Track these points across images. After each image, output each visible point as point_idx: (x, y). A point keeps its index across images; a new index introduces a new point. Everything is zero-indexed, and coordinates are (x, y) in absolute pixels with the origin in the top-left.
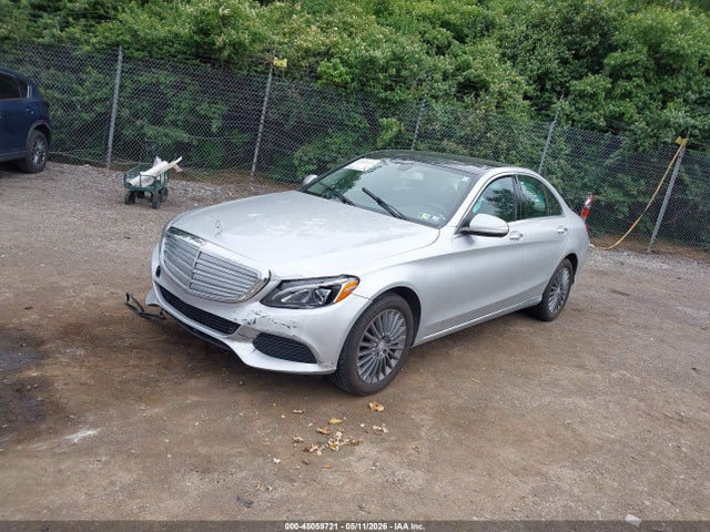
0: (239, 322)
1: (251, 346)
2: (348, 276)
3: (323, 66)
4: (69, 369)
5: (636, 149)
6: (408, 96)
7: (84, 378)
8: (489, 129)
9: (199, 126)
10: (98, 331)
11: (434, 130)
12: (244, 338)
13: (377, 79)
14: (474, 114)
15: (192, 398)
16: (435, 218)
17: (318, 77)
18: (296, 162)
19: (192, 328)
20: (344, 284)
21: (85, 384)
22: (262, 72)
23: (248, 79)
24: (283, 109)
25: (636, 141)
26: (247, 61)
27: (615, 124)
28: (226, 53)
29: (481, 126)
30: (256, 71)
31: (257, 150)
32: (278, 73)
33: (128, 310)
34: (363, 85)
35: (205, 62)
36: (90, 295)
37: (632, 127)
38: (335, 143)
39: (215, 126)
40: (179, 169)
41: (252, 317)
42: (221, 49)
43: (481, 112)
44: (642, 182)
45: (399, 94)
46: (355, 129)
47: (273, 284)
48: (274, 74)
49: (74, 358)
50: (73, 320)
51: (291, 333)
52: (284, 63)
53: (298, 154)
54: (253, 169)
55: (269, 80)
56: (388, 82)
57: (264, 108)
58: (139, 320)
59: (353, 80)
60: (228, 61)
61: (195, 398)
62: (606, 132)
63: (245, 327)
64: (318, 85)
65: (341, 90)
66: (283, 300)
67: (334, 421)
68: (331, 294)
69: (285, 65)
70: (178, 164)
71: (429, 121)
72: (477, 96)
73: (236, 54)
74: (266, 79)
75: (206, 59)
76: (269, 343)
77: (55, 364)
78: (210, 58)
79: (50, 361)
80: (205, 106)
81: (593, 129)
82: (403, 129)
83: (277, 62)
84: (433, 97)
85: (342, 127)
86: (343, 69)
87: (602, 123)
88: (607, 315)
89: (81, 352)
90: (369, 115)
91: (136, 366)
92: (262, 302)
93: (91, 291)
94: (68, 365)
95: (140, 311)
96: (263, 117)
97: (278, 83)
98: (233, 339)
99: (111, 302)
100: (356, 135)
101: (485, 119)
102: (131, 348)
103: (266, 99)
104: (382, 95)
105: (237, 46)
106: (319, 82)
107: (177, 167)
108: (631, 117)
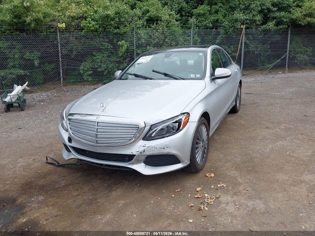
0: (134, 154)
1: (143, 164)
2: (184, 113)
3: (83, 23)
4: (42, 210)
5: (227, 34)
6: (127, 29)
7: (55, 212)
8: (166, 37)
9: (28, 65)
10: (41, 182)
11: (142, 43)
12: (138, 162)
13: (111, 25)
14: (157, 32)
15: (121, 203)
16: (197, 75)
17: (82, 29)
18: (82, 72)
19: (102, 165)
20: (183, 118)
21: (57, 216)
22: (53, 32)
23: (47, 36)
24: (69, 48)
25: (226, 30)
26: (44, 28)
27: (216, 24)
28: (33, 25)
29: (162, 37)
30: (50, 32)
31: (61, 70)
32: (62, 31)
33: (49, 166)
34: (105, 29)
35: (22, 32)
36: (22, 164)
37: (223, 25)
38: (98, 59)
39: (36, 63)
40: (28, 88)
41: (142, 149)
42: (29, 24)
43: (160, 31)
44: (232, 47)
45: (123, 30)
46: (106, 50)
47: (147, 128)
48: (60, 32)
49: (39, 202)
50: (22, 181)
51: (166, 151)
52: (64, 25)
53: (81, 67)
54: (62, 80)
55: (58, 35)
56: (116, 25)
57: (59, 49)
58: (59, 169)
59: (99, 27)
60: (34, 30)
61: (123, 202)
62: (213, 28)
63: (139, 155)
64: (83, 33)
65: (95, 33)
66: (153, 135)
67: (198, 189)
68: (178, 125)
69: (65, 26)
70: (27, 86)
71: (139, 39)
72: (157, 24)
73: (38, 25)
74: (57, 35)
75: (22, 31)
76: (152, 160)
77: (31, 210)
78: (24, 30)
79: (27, 209)
80: (28, 54)
81: (207, 28)
82: (128, 45)
83: (60, 25)
84: (138, 28)
85: (99, 50)
86: (93, 23)
87: (211, 25)
88: (254, 104)
89: (41, 198)
90: (111, 42)
91: (78, 195)
92: (144, 139)
93: (21, 162)
94: (40, 208)
95: (57, 164)
96: (60, 54)
97: (63, 36)
98: (133, 164)
99: (37, 164)
100: (107, 53)
101: (163, 33)
102: (67, 186)
103: (59, 44)
104: (115, 31)
105: (37, 21)
106: (83, 31)
107: (27, 87)
108: (222, 20)
